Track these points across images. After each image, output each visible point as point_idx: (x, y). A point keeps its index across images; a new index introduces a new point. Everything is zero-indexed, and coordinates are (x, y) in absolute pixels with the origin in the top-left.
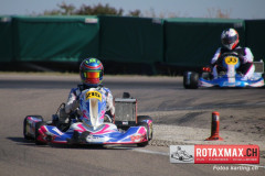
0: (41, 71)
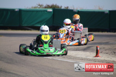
0: (30, 30)
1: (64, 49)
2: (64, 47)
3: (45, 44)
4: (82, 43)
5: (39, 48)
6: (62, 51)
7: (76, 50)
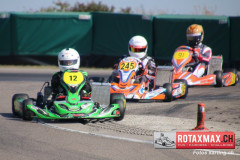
1: (116, 106)
2: (115, 102)
3: (70, 94)
4: (176, 93)
5: (57, 103)
6: (112, 109)
7: (149, 114)
